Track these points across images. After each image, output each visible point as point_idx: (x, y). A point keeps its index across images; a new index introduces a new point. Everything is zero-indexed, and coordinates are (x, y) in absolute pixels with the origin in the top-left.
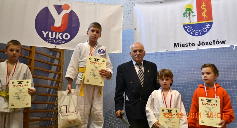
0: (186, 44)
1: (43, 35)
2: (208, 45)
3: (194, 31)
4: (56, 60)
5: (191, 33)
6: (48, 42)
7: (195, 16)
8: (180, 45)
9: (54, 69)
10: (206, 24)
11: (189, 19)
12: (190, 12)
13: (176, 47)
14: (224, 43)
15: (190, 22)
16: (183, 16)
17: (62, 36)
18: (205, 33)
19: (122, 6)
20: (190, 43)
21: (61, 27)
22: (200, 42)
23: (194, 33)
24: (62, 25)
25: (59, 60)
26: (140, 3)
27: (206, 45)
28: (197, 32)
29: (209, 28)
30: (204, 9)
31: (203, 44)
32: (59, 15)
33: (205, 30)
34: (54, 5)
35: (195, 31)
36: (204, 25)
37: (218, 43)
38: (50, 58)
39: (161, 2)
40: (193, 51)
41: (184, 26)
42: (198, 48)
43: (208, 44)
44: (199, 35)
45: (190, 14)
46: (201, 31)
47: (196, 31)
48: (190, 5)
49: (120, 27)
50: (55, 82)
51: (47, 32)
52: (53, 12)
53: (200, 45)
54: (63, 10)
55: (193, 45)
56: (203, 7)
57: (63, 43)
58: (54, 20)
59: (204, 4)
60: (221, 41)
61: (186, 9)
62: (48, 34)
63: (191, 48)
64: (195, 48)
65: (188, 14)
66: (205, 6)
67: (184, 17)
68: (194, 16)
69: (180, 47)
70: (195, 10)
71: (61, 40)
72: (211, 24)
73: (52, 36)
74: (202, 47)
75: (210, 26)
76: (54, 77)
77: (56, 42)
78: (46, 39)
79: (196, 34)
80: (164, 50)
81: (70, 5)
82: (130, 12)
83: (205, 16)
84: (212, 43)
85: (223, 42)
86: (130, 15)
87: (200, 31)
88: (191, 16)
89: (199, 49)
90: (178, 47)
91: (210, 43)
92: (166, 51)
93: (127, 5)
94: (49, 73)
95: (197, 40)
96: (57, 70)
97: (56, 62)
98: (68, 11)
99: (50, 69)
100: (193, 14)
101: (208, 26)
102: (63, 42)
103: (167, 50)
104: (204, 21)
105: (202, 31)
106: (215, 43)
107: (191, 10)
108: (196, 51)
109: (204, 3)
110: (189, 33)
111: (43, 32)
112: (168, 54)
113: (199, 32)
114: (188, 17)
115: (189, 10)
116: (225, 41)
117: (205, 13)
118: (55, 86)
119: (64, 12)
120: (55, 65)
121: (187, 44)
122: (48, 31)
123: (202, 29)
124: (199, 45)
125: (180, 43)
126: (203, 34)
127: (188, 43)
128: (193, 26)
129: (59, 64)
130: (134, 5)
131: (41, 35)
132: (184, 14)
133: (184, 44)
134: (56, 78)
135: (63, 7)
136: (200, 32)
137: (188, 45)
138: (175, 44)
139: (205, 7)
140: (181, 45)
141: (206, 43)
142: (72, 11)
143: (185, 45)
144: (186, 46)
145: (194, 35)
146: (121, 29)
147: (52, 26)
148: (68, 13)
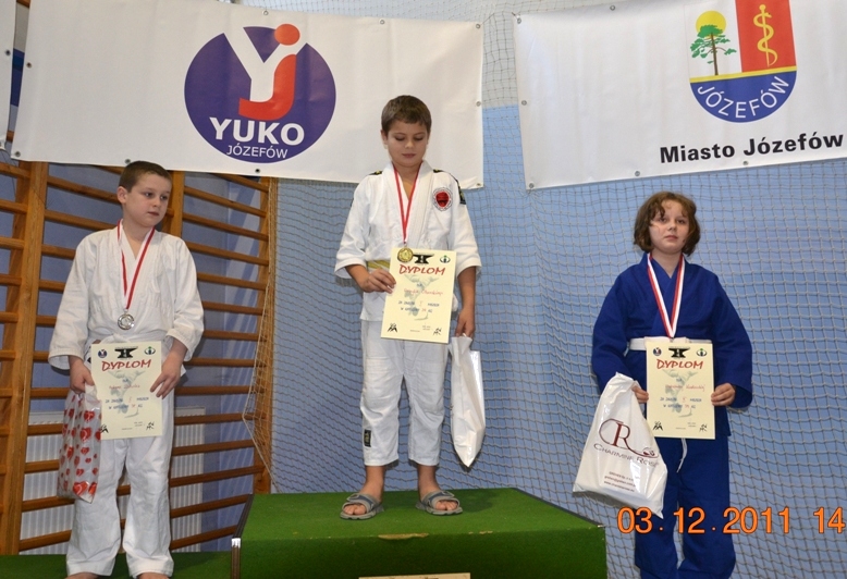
0: (702, 151)
1: (215, 131)
2: (781, 151)
3: (732, 102)
4: (250, 216)
5: (720, 112)
6: (232, 155)
7: (732, 54)
8: (683, 152)
9: (245, 245)
10: (771, 78)
11: (713, 64)
12: (715, 38)
13: (670, 160)
14: (838, 144)
15: (716, 74)
16: (692, 53)
17: (277, 133)
18: (769, 111)
19: (479, 26)
20: (716, 146)
21: (273, 102)
22: (752, 141)
23: (731, 110)
24: (275, 95)
25: (263, 218)
26: (539, 12)
27: (776, 150)
28: (741, 106)
29: (783, 92)
30: (764, 26)
31: (764, 148)
32: (264, 61)
33: (769, 100)
34: (245, 28)
35: (734, 105)
36: (764, 82)
37: (816, 143)
38: (230, 210)
39: (613, 9)
41: (695, 86)
43: (782, 147)
44: (749, 118)
45: (716, 46)
46: (754, 104)
47: (738, 103)
48: (715, 14)
49: (475, 99)
50: (249, 292)
51: (227, 122)
52: (245, 51)
53: (752, 152)
54: (278, 44)
55: (729, 151)
56: (760, 20)
57: (282, 159)
58: (248, 80)
59: (766, 11)
60: (825, 138)
61: (702, 28)
62: (231, 127)
63: (723, 164)
64: (736, 163)
65: (707, 46)
66: (766, 18)
67: (694, 56)
68: (730, 51)
69: (684, 159)
71: (275, 146)
72: (790, 78)
73: (244, 132)
74: (758, 160)
75: (787, 85)
76: (247, 274)
77: (258, 153)
78: (224, 145)
79: (737, 116)
80: (627, 174)
81: (299, 26)
82: (502, 46)
83: (767, 50)
84: (794, 144)
85: (835, 141)
86: (503, 55)
87: (751, 102)
88: (720, 53)
89: (750, 165)
90: (677, 160)
91: (787, 146)
92: (633, 176)
93: (493, 21)
95: (740, 134)
96: (255, 251)
97: (252, 223)
98: (295, 49)
100: (727, 46)
101: (779, 86)
102: (282, 153)
103: (637, 173)
104: (765, 68)
105: (759, 103)
106: (806, 144)
107: (720, 31)
108: (739, 171)
109: (762, 7)
110: (714, 112)
111: (214, 121)
113: (747, 106)
114: (710, 57)
115: (710, 33)
116: (841, 137)
117: (769, 41)
119: (282, 52)
120: (248, 234)
121: (708, 149)
122: (229, 118)
123: (759, 96)
124: (749, 151)
125: (683, 147)
126: (763, 113)
127: (710, 147)
128: (727, 86)
130: (519, 21)
131: (207, 133)
132: (693, 48)
133: (696, 151)
134: (253, 279)
135: (276, 33)
136: (753, 108)
137: (712, 152)
138: (664, 150)
139: (768, 21)
140: (687, 154)
141: (772, 147)
142: (307, 48)
143: (700, 155)
144: (703, 158)
145: (731, 117)
146: (478, 104)
147: (242, 101)
148: (296, 53)
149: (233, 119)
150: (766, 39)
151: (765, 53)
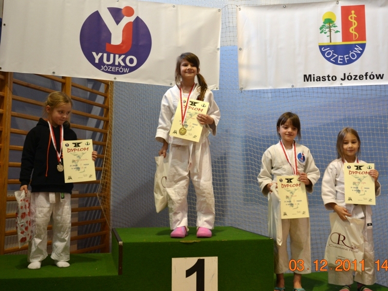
0: (323, 78)
1: (94, 59)
3: (337, 56)
4: (99, 96)
5: (331, 60)
6: (103, 71)
7: (338, 33)
8: (314, 77)
9: (96, 111)
10: (355, 45)
11: (329, 37)
12: (331, 25)
13: (308, 81)
14: (382, 78)
15: (331, 42)
16: (320, 31)
18: (353, 61)
19: (219, 10)
20: (328, 75)
21: (122, 45)
22: (345, 74)
23: (336, 59)
24: (123, 42)
25: (106, 97)
26: (249, 6)
27: (355, 79)
28: (341, 58)
29: (360, 52)
30: (353, 21)
31: (350, 78)
32: (117, 24)
33: (353, 56)
34: (108, 8)
35: (337, 57)
36: (351, 47)
37: (372, 77)
38: (89, 93)
39: (285, 7)
40: (334, 88)
41: (321, 47)
42: (341, 84)
43: (358, 78)
44: (344, 64)
45: (331, 28)
46: (347, 57)
47: (340, 56)
48: (332, 13)
49: (217, 46)
50: (99, 134)
51: (100, 54)
52: (108, 19)
53: (345, 79)
54: (124, 16)
55: (334, 78)
56: (351, 18)
57: (126, 73)
58: (110, 34)
59: (354, 14)
60: (376, 75)
61: (325, 20)
62: (102, 57)
63: (331, 84)
64: (337, 84)
65: (327, 28)
66: (354, 17)
67: (321, 33)
68: (337, 32)
69: (314, 81)
70: (338, 22)
71: (123, 67)
72: (363, 46)
73: (108, 60)
74: (347, 83)
75: (361, 49)
76: (97, 125)
77: (115, 70)
78: (99, 65)
79: (339, 62)
80: (288, 86)
81: (134, 8)
83: (354, 32)
84: (363, 77)
85: (380, 77)
86: (231, 25)
87: (345, 56)
88: (333, 32)
89: (343, 85)
90: (311, 81)
91: (360, 77)
92: (291, 87)
93: (227, 9)
94: (87, 118)
95: (340, 70)
96: (101, 114)
97: (100, 100)
98: (132, 19)
99: (90, 112)
100: (336, 29)
101: (358, 49)
102: (127, 70)
103: (293, 86)
104: (352, 40)
105: (349, 57)
106: (368, 77)
107: (333, 22)
108: (338, 88)
109: (353, 12)
110: (328, 59)
111: (94, 54)
112: (294, 92)
113: (343, 58)
114: (328, 34)
115: (329, 22)
116: (383, 75)
117: (355, 28)
118: (99, 140)
119: (126, 20)
120: (98, 105)
121: (325, 77)
122: (101, 52)
123: (349, 54)
124: (343, 79)
125: (314, 75)
126: (350, 61)
127: (326, 75)
128: (335, 48)
129: (104, 102)
130: (240, 9)
131: (91, 59)
132: (321, 29)
133: (320, 77)
134: (101, 127)
135: (123, 11)
136: (346, 59)
137: (327, 78)
138: (305, 76)
139: (355, 19)
140: (316, 78)
141: (353, 77)
142: (138, 18)
143: (321, 79)
144: (323, 80)
145: (336, 63)
146: (218, 49)
147: (107, 44)
148: (132, 21)
149: (103, 52)
150: (353, 27)
151: (352, 34)
